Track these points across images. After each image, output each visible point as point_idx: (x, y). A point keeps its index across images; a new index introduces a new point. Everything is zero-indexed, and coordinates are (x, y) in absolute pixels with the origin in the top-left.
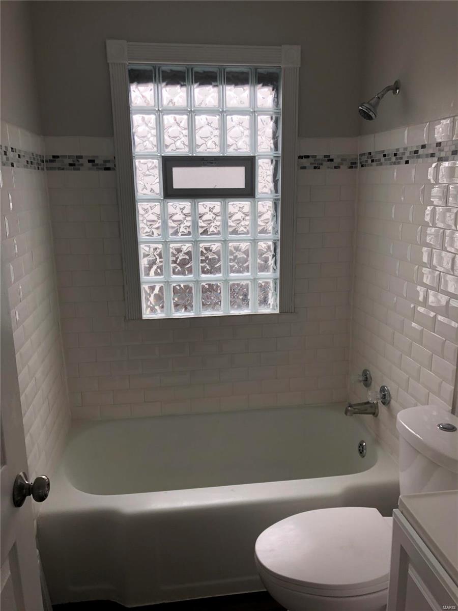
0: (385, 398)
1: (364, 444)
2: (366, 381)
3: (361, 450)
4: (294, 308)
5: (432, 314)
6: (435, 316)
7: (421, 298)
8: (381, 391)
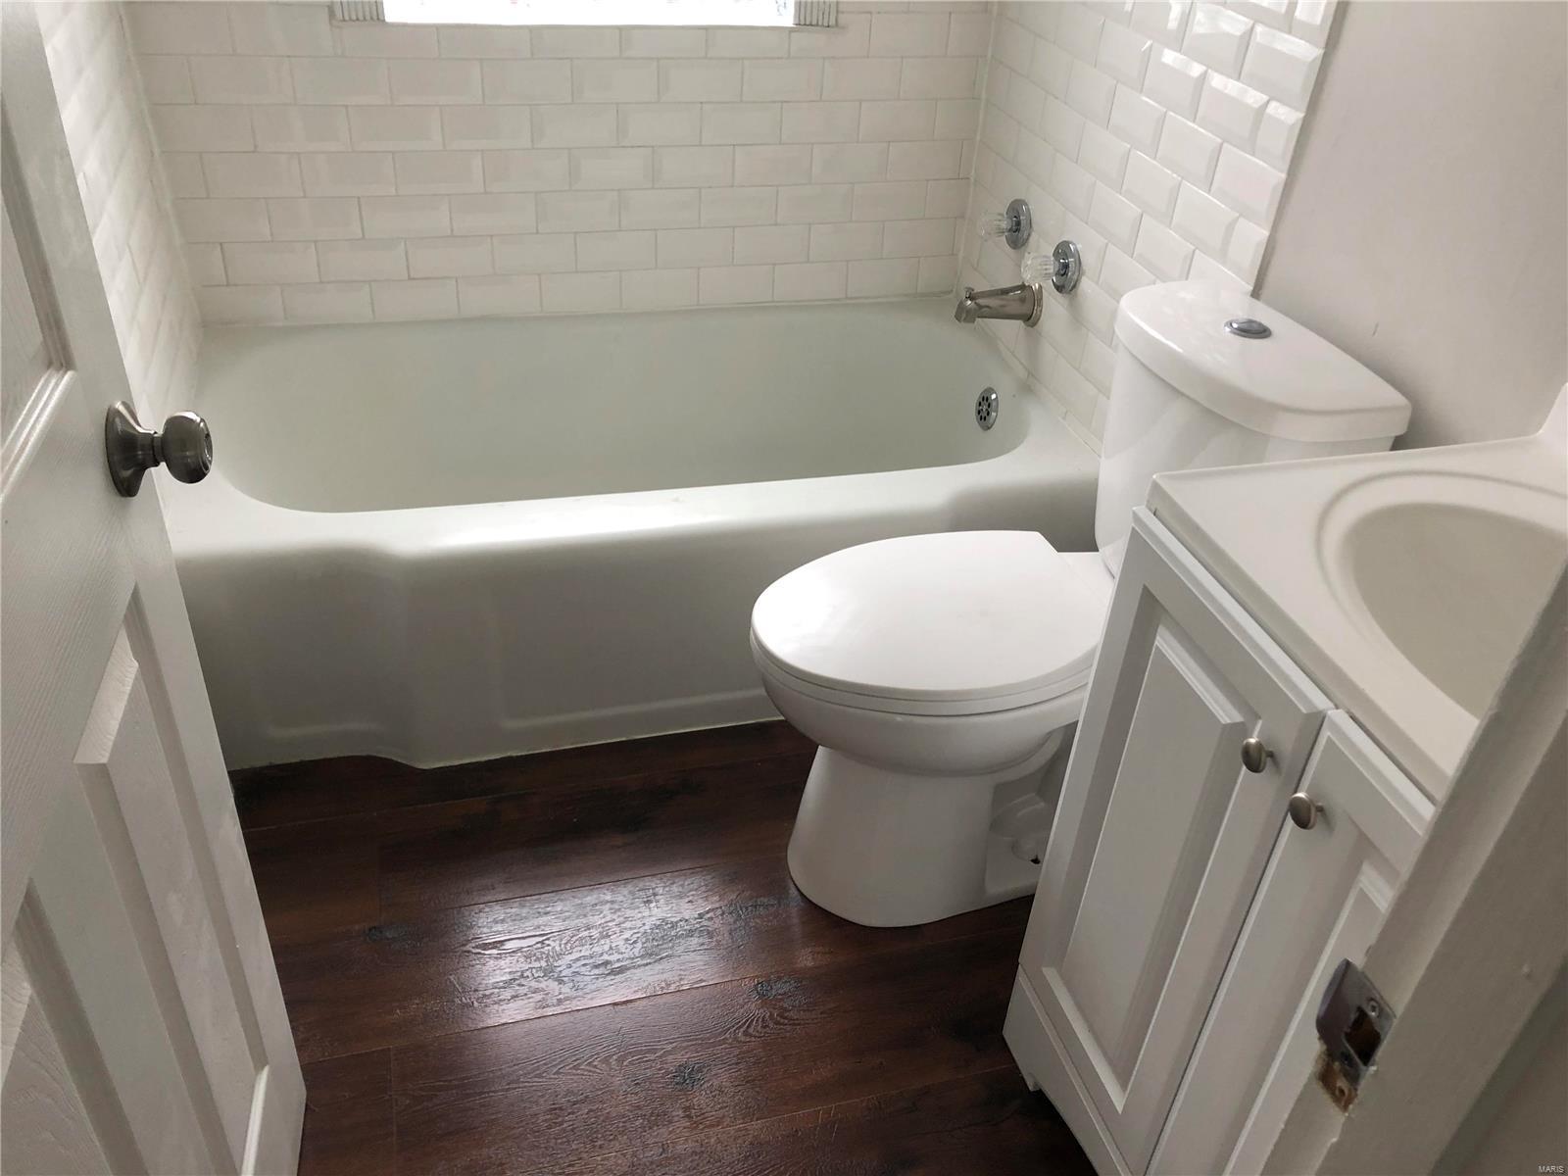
0: (1067, 273)
1: (994, 396)
2: (1018, 230)
3: (985, 410)
4: (837, 12)
5: (1196, 70)
6: (1204, 76)
7: (1173, 24)
8: (1056, 254)
